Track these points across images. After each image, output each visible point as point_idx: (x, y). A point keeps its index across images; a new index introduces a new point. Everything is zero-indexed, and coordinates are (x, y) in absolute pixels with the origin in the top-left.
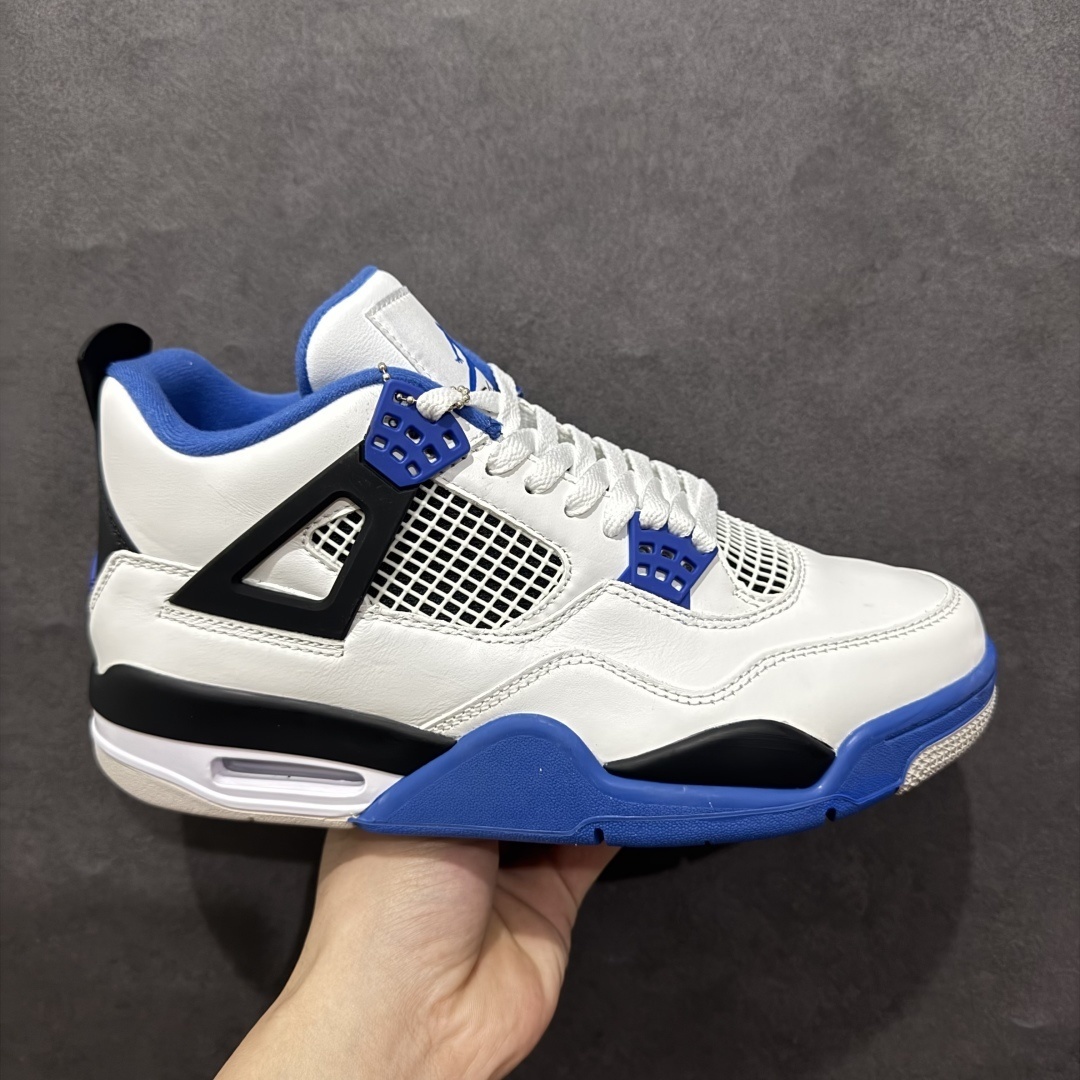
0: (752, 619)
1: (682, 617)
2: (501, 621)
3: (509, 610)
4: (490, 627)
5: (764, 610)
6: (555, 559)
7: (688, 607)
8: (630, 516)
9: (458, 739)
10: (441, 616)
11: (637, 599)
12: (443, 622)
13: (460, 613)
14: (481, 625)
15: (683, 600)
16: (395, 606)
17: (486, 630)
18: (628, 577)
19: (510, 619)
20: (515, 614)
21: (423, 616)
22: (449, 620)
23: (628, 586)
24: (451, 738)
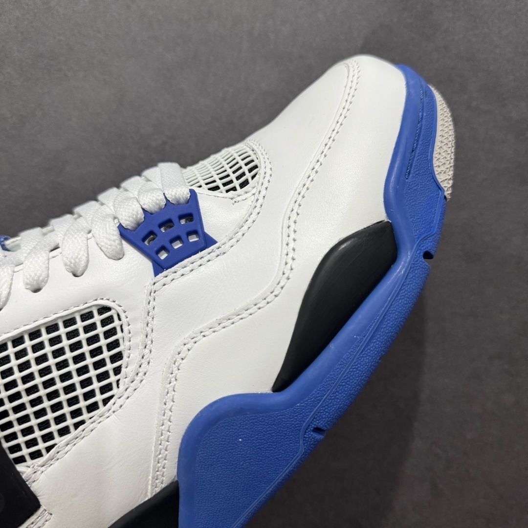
0: (258, 205)
1: (218, 252)
2: (114, 385)
3: (111, 373)
4: (112, 397)
5: (260, 192)
6: (103, 309)
7: (214, 242)
8: (116, 232)
9: (176, 479)
10: (77, 426)
11: (179, 273)
12: (81, 428)
13: (84, 411)
14: (106, 401)
15: (208, 242)
16: (44, 452)
17: (112, 401)
18: (159, 268)
19: (118, 377)
20: (117, 371)
21: (67, 438)
22: (82, 422)
23: (165, 273)
24: (172, 483)
